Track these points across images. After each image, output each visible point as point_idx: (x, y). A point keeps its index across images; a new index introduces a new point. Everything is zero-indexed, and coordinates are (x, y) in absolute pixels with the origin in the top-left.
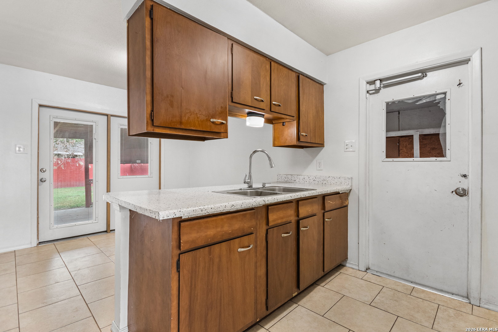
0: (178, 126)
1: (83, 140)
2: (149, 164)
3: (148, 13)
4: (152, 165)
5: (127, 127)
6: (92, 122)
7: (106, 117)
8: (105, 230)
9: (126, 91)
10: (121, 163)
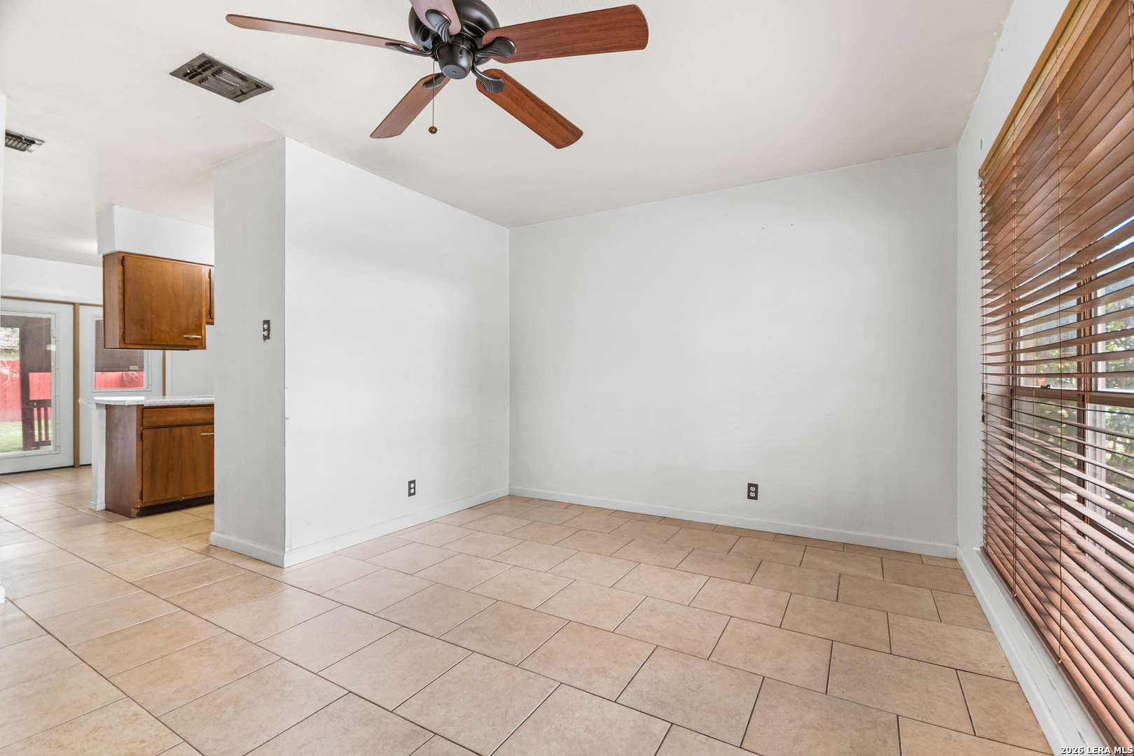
0: (149, 343)
1: (18, 329)
2: (145, 374)
3: (120, 262)
4: (150, 373)
5: (102, 319)
6: (50, 313)
7: (72, 306)
8: (72, 464)
9: (102, 268)
10: (96, 371)
